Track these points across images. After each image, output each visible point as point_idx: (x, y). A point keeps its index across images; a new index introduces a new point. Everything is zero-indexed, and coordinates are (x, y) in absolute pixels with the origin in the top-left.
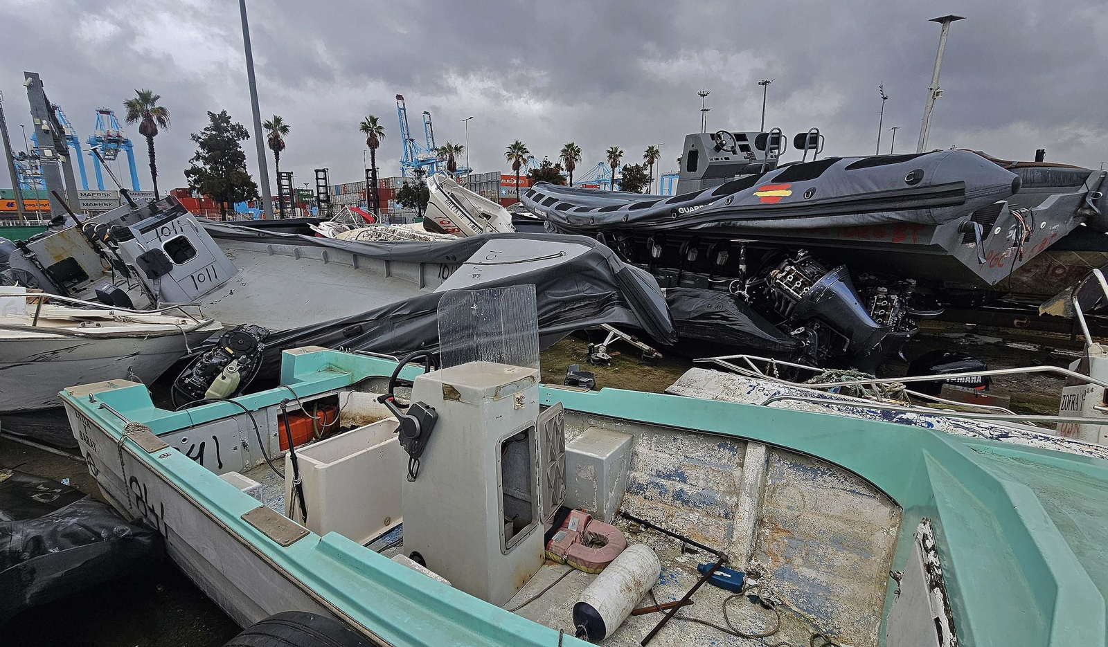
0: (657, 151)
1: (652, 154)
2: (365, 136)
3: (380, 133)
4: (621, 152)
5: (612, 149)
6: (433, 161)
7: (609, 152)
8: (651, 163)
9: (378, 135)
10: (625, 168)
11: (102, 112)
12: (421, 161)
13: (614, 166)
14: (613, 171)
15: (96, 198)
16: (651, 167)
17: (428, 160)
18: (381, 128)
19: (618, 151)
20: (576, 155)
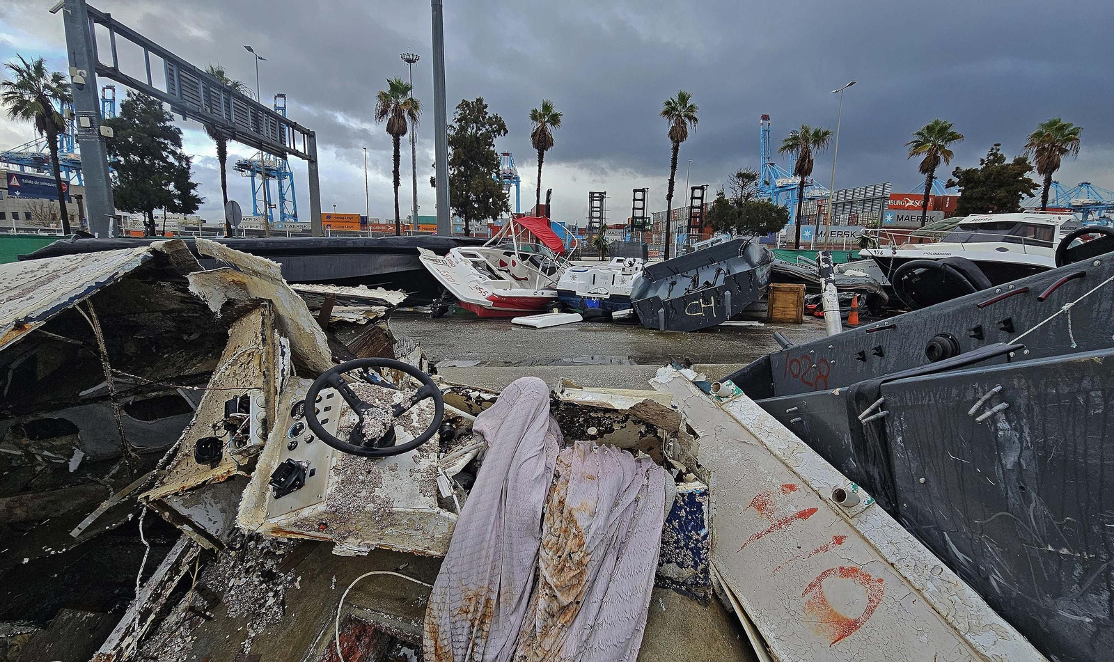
2: (667, 125)
3: (690, 118)
6: (794, 187)
9: (687, 121)
12: (780, 187)
17: (788, 185)
18: (692, 108)
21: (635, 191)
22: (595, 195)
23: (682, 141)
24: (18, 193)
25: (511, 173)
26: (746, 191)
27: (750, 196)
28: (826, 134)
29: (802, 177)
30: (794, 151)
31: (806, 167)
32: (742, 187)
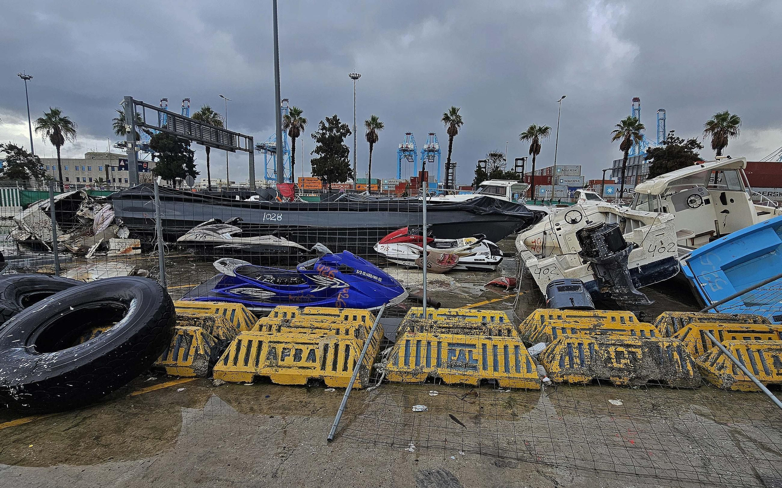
11: (430, 134)
15: (395, 183)
18: (459, 116)
20: (731, 127)
23: (455, 135)
24: (123, 169)
25: (433, 148)
26: (496, 165)
27: (498, 167)
28: (547, 128)
29: (534, 155)
30: (529, 139)
31: (535, 149)
32: (494, 162)
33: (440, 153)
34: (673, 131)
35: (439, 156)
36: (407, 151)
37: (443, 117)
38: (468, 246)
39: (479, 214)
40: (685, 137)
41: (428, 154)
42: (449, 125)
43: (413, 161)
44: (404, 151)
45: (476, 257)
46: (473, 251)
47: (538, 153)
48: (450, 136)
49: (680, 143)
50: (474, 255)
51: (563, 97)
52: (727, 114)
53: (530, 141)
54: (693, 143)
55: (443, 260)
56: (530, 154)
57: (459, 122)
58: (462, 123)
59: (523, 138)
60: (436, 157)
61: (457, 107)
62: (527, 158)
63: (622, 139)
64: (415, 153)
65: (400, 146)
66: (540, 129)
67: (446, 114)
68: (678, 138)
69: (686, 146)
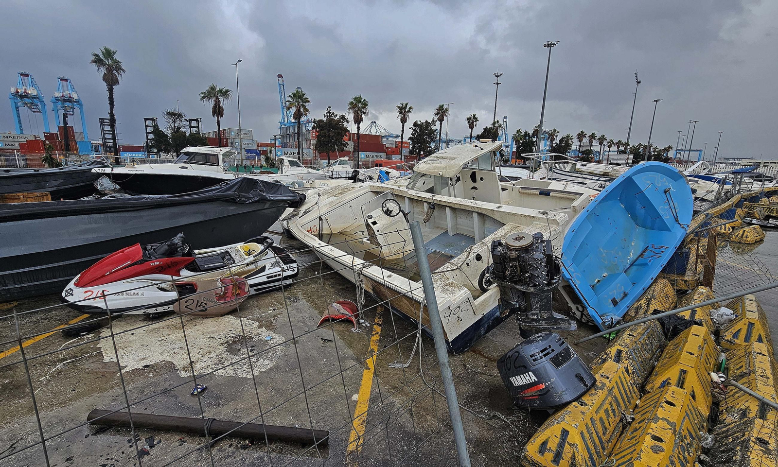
0: (447, 110)
1: (442, 113)
4: (410, 108)
5: (403, 105)
7: (399, 107)
8: (441, 120)
10: (415, 124)
11: (62, 80)
13: (403, 121)
14: (403, 125)
15: (16, 140)
16: (441, 124)
19: (408, 107)
20: (363, 108)
21: (146, 119)
22: (105, 121)
23: (115, 85)
25: (70, 97)
26: (176, 125)
27: (180, 128)
28: (227, 91)
29: (218, 118)
30: (210, 100)
31: (218, 111)
32: (174, 122)
33: (81, 105)
34: (330, 107)
35: (81, 109)
36: (27, 97)
37: (93, 58)
38: (251, 258)
39: (242, 203)
40: (338, 114)
41: (63, 104)
42: (103, 71)
43: (40, 112)
44: (22, 97)
45: (267, 272)
46: (260, 264)
47: (222, 116)
48: (108, 85)
49: (335, 117)
50: (263, 269)
51: (240, 61)
52: (360, 97)
53: (211, 103)
54: (343, 117)
55: (225, 293)
56: (214, 116)
57: (119, 68)
58: (123, 71)
59: (203, 98)
60: (77, 110)
61: (112, 49)
62: (201, 119)
63: (294, 110)
64: (42, 102)
65: (13, 90)
66: (220, 91)
67: (96, 55)
68: (334, 113)
69: (339, 121)
